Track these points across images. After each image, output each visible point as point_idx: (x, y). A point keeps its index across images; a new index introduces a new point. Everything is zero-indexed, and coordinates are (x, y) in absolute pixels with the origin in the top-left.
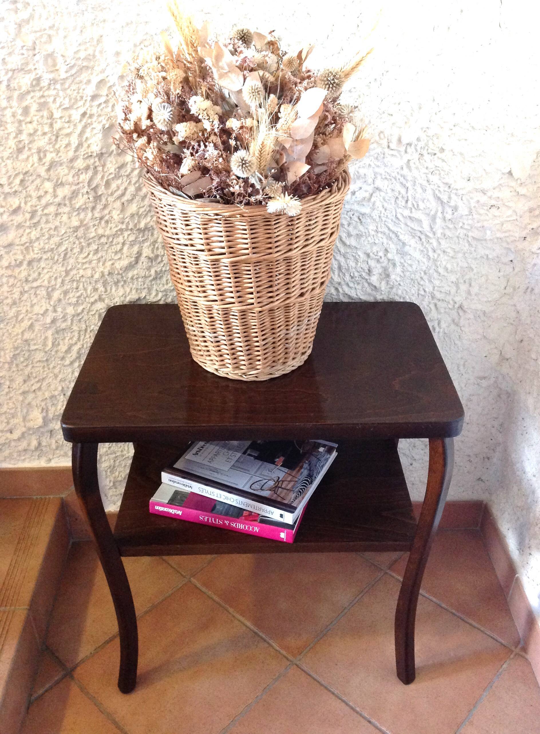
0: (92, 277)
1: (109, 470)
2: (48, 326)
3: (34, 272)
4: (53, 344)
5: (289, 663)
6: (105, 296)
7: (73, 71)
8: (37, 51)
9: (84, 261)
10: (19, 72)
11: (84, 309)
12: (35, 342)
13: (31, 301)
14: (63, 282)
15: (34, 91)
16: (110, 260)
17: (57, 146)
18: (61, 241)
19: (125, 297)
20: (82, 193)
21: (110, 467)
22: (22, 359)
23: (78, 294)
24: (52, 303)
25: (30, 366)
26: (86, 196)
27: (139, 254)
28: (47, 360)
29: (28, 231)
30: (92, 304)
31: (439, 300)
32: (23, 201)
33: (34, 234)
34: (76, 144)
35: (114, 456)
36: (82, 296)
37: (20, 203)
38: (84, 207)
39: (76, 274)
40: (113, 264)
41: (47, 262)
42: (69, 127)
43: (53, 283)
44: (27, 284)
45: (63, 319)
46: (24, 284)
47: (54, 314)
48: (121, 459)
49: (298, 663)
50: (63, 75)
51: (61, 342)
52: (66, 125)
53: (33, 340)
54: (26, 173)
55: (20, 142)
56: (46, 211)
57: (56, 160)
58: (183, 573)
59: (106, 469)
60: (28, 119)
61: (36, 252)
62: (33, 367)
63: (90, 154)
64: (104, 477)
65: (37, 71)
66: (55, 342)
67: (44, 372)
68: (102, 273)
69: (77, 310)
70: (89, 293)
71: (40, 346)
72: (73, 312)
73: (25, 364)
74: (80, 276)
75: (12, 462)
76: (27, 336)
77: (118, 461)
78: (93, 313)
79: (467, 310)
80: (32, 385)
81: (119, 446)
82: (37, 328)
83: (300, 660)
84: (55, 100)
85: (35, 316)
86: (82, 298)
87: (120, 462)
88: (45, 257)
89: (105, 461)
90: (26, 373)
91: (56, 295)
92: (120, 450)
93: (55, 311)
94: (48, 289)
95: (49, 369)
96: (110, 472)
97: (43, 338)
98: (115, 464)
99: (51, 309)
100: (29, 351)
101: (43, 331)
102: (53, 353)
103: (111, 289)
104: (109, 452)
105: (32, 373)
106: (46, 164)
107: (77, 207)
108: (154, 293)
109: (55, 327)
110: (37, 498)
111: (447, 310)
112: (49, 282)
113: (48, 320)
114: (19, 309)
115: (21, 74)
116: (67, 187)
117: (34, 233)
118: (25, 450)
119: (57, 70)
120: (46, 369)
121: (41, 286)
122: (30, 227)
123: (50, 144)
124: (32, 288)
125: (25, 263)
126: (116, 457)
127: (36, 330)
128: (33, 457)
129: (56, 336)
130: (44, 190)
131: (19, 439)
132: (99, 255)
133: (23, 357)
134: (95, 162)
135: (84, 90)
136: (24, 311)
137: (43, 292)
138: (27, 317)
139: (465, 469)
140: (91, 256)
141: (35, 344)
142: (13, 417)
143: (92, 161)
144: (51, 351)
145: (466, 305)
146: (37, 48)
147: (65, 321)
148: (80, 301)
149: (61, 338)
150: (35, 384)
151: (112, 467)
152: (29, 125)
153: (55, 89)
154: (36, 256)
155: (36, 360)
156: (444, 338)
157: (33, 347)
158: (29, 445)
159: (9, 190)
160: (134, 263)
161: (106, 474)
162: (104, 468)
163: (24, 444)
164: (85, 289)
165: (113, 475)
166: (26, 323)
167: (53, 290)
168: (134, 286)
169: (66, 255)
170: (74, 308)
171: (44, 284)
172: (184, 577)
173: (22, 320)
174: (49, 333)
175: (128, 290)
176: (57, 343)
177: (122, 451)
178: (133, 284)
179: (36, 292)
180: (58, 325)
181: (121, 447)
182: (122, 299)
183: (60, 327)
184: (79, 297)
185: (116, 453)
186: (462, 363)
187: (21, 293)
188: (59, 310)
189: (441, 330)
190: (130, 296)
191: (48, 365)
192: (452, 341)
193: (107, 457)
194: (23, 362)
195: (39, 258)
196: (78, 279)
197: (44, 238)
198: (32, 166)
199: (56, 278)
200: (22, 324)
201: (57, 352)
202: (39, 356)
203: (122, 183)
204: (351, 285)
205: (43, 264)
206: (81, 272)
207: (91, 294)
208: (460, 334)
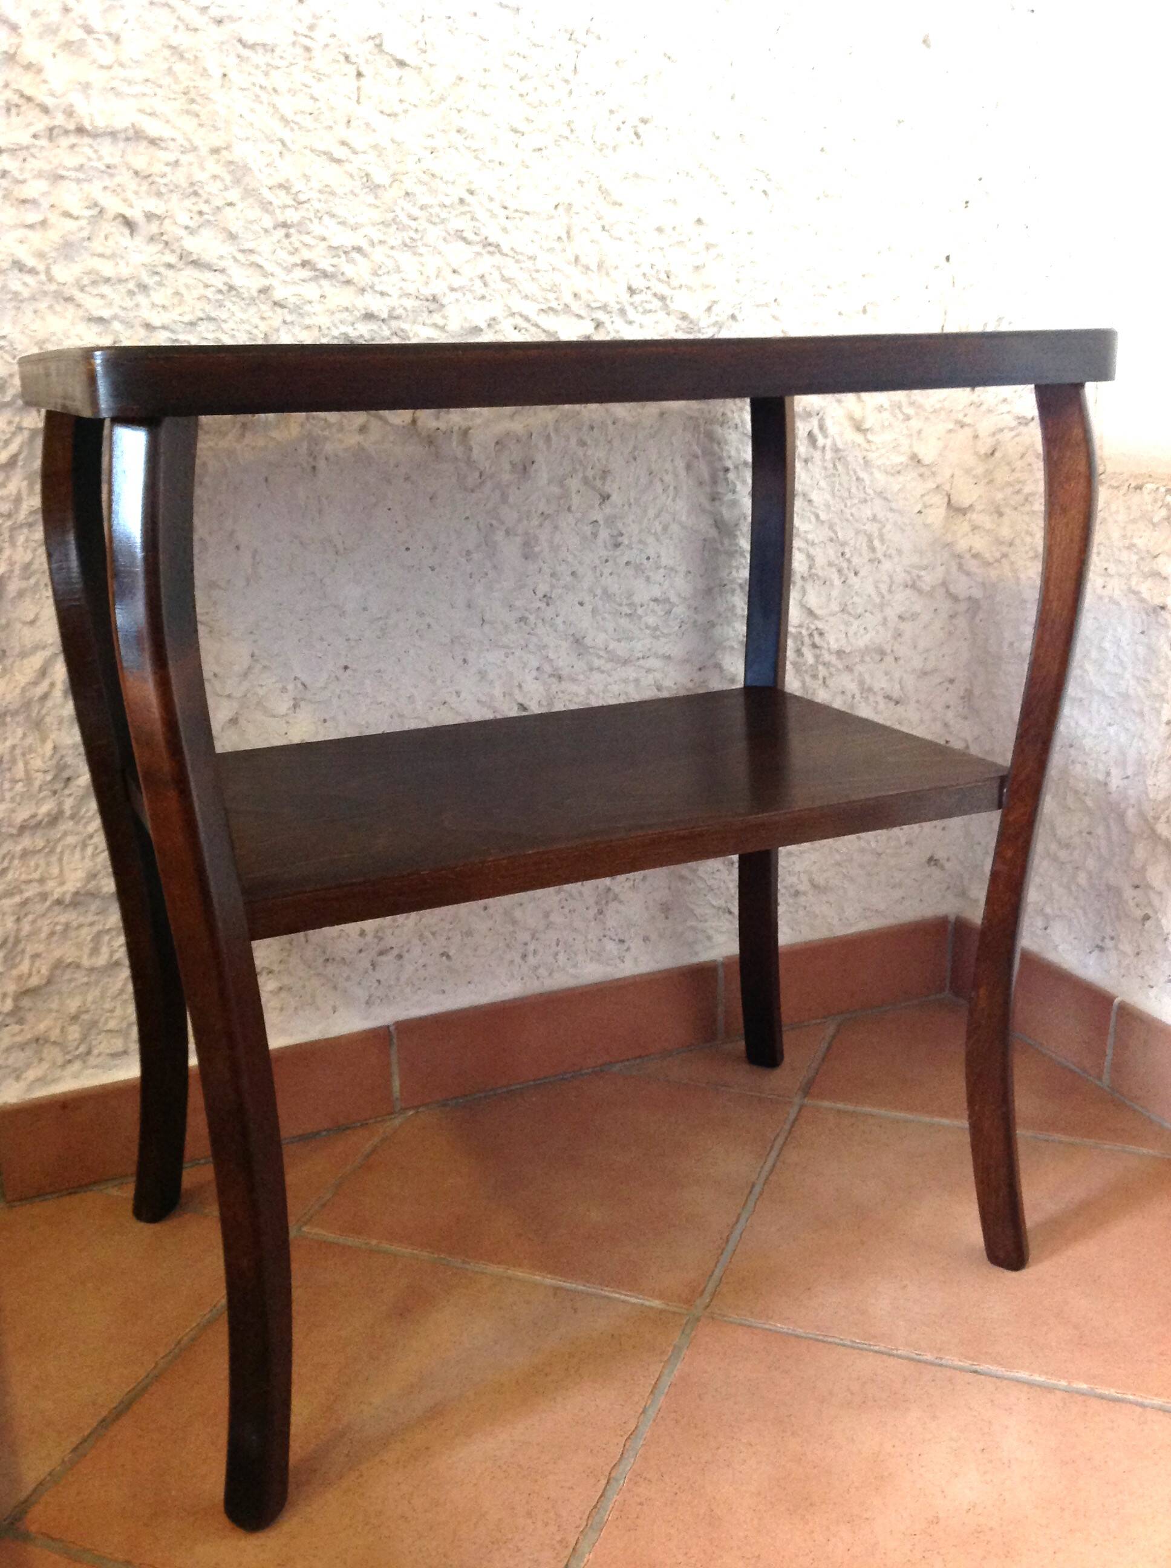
27: (98, 210)
35: (17, 899)
40: (22, 240)
48: (40, 908)
77: (30, 917)
81: (32, 864)
87: (34, 922)
98: (18, 930)
126: (25, 903)
151: (9, 945)
156: (835, 465)
160: (80, 235)
165: (15, 972)
168: (82, 312)
177: (42, 881)
178: (79, 305)
181: (37, 866)
189: (829, 442)
192: (851, 473)
208: (865, 453)
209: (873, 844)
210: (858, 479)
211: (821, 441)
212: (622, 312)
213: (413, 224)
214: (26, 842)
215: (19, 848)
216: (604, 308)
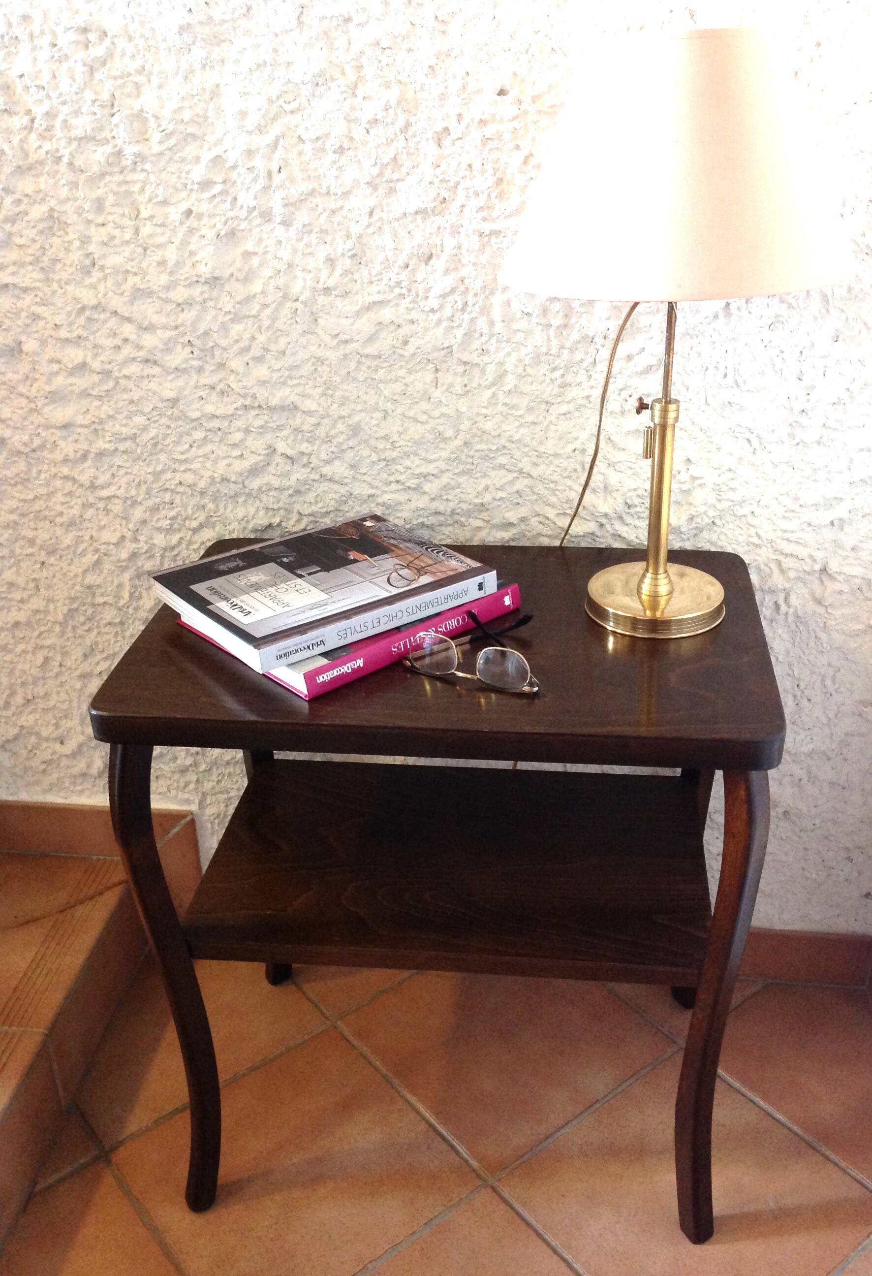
0: (195, 485)
1: (217, 821)
2: (124, 564)
3: (103, 472)
4: (131, 595)
5: (480, 1183)
6: (216, 519)
7: (172, 142)
8: (116, 109)
9: (183, 457)
10: (88, 142)
11: (182, 538)
12: (103, 590)
13: (99, 521)
14: (148, 492)
15: (111, 174)
16: (224, 458)
17: (144, 265)
18: (148, 422)
19: (248, 522)
20: (182, 343)
21: (218, 816)
22: (82, 619)
23: (172, 513)
24: (131, 526)
25: (96, 631)
26: (188, 349)
27: (272, 450)
28: (121, 623)
29: (97, 403)
30: (195, 531)
31: (787, 555)
32: (90, 354)
33: (106, 410)
34: (173, 262)
35: (225, 796)
36: (180, 517)
37: (85, 356)
38: (184, 366)
39: (170, 480)
40: (229, 465)
41: (125, 457)
42: (163, 234)
43: (133, 492)
44: (92, 492)
45: (148, 555)
46: (88, 493)
47: (134, 545)
49: (496, 1184)
50: (156, 148)
51: (144, 594)
52: (159, 230)
53: (99, 586)
54: (95, 307)
55: (88, 255)
56: (125, 372)
57: (142, 287)
58: (325, 1011)
59: (212, 818)
60: (100, 220)
61: (108, 439)
62: (99, 633)
63: (195, 279)
64: (209, 831)
65: (116, 141)
66: (134, 592)
67: (115, 642)
68: (213, 478)
69: (171, 540)
70: (190, 511)
71: (111, 598)
72: (163, 544)
73: (86, 628)
74: (177, 482)
75: (62, 794)
76: (91, 579)
78: (195, 547)
79: (836, 576)
80: (98, 663)
82: (107, 566)
83: (500, 1180)
84: (143, 190)
85: (103, 547)
86: (179, 521)
88: (121, 447)
89: (210, 804)
90: (88, 642)
91: (138, 513)
92: (236, 786)
93: (136, 540)
94: (125, 502)
95: (124, 638)
96: (219, 824)
97: (116, 583)
99: (129, 535)
100: (93, 605)
101: (116, 573)
102: (131, 611)
103: (225, 508)
104: (217, 789)
105: (97, 643)
106: (125, 294)
107: (173, 366)
108: (295, 517)
109: (135, 568)
110: (98, 860)
111: (802, 575)
112: (127, 490)
113: (124, 555)
114: (80, 534)
115: (91, 146)
116: (159, 332)
117: (105, 407)
118: (84, 775)
119: (147, 140)
120: (120, 638)
121: (114, 496)
122: (99, 397)
123: (132, 260)
124: (101, 499)
125: (92, 456)
126: (230, 799)
127: (106, 571)
128: (96, 789)
129: (137, 582)
130: (122, 337)
131: (74, 755)
132: (208, 448)
133: (84, 615)
134: (202, 293)
135: (188, 173)
136: (87, 538)
137: (117, 507)
138: (91, 548)
139: (841, 873)
140: (194, 449)
141: (102, 595)
142: (66, 717)
143: (199, 289)
144: (128, 607)
145: (833, 567)
146: (116, 103)
147: (152, 557)
148: (176, 526)
149: (144, 587)
150: (102, 663)
151: (222, 816)
152: (102, 230)
153: (143, 170)
154: (107, 446)
155: (104, 622)
156: (797, 626)
157: (100, 600)
158: (89, 766)
159: (69, 335)
160: (262, 464)
161: (213, 828)
162: (210, 816)
163: (80, 765)
164: (185, 506)
166: (91, 558)
167: (135, 503)
168: (262, 505)
169: (155, 445)
170: (165, 537)
171: (119, 493)
172: (327, 1018)
173: (83, 554)
174: (127, 576)
175: (252, 510)
176: (137, 594)
178: (261, 501)
179: (107, 505)
180: (140, 564)
181: (237, 782)
182: (243, 524)
183: (142, 566)
184: (173, 518)
185: (228, 793)
186: (831, 672)
187: (84, 505)
188: (142, 538)
189: (791, 610)
190: (255, 521)
191: (123, 631)
192: (812, 633)
193: (214, 798)
194: (83, 624)
195: (113, 448)
196: (173, 487)
197: (119, 417)
198: (105, 295)
199: (139, 484)
200: (84, 560)
201: (137, 609)
202: (109, 615)
203: (245, 330)
204: (629, 520)
205: (117, 460)
206: (178, 477)
207: (193, 514)
208: (825, 620)
209: (814, 876)
210: (816, 637)
211: (783, 608)
212: (621, 518)
213: (470, 460)
214: (231, 769)
215: (227, 771)
216: (606, 515)
